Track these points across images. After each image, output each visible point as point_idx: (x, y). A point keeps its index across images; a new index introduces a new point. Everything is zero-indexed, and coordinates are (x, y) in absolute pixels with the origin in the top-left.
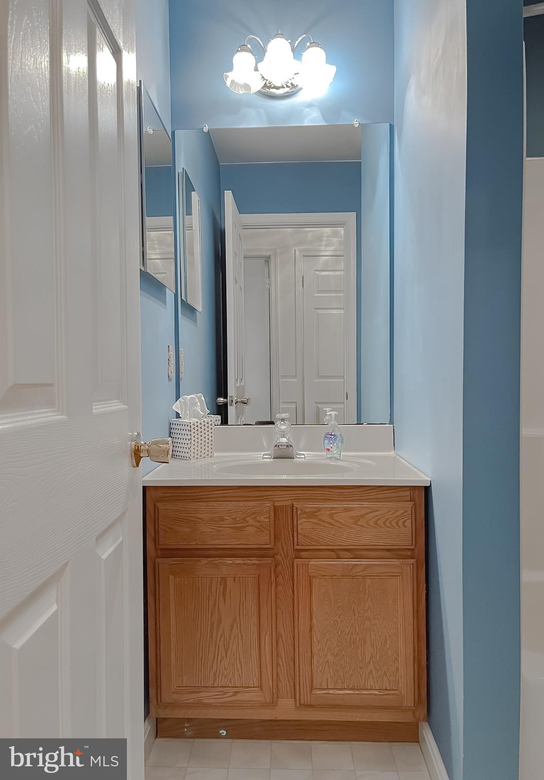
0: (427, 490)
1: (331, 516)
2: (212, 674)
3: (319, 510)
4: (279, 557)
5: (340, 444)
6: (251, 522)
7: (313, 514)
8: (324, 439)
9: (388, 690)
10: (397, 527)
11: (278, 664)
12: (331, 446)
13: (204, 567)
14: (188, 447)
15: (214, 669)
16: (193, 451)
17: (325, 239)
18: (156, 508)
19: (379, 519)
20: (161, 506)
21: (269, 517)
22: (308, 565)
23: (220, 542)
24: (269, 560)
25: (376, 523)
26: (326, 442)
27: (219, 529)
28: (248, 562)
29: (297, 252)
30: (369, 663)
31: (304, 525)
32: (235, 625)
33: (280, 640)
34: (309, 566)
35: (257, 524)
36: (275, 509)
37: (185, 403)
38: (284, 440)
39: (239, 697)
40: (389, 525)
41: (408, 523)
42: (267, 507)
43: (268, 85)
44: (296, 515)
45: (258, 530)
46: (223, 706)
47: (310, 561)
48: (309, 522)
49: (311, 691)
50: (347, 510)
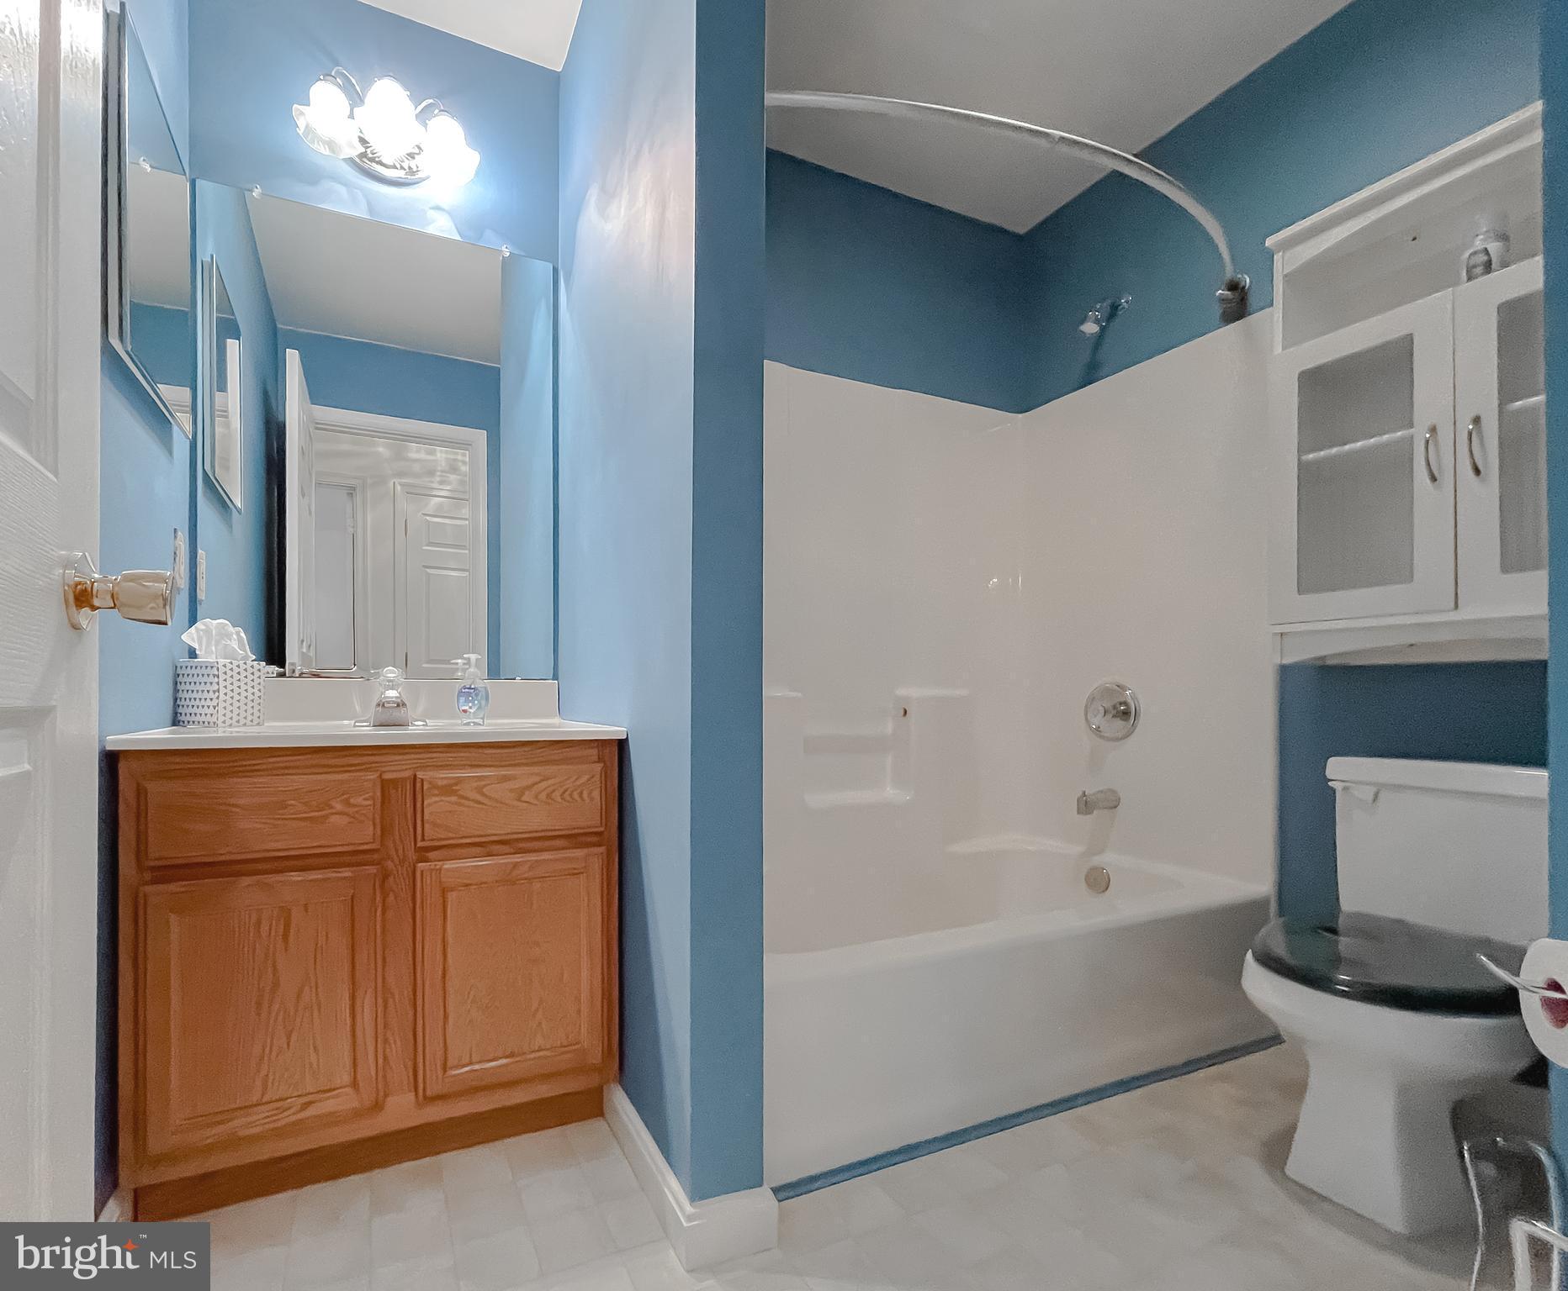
0: (622, 745)
1: (480, 790)
2: (258, 1083)
3: (459, 781)
4: (390, 865)
5: (483, 702)
6: (339, 807)
7: (448, 790)
8: (459, 696)
9: (565, 1047)
10: (579, 799)
11: (386, 1041)
12: (470, 704)
13: (246, 894)
14: (212, 704)
15: (263, 1073)
16: (222, 711)
17: (438, 473)
18: (141, 793)
19: (554, 791)
20: (152, 787)
21: (373, 798)
22: (440, 870)
23: (279, 845)
24: (372, 870)
25: (548, 796)
26: (462, 699)
27: (276, 822)
28: (334, 875)
29: (399, 488)
30: (537, 1010)
31: (435, 806)
32: (307, 988)
33: (391, 1000)
34: (442, 872)
35: (351, 810)
36: (386, 785)
37: (208, 632)
38: (392, 694)
39: (311, 1112)
40: (568, 798)
41: (596, 794)
42: (370, 780)
43: (370, 155)
44: (421, 791)
45: (352, 820)
46: (279, 1133)
47: (443, 864)
48: (442, 801)
49: (445, 1070)
50: (506, 779)
